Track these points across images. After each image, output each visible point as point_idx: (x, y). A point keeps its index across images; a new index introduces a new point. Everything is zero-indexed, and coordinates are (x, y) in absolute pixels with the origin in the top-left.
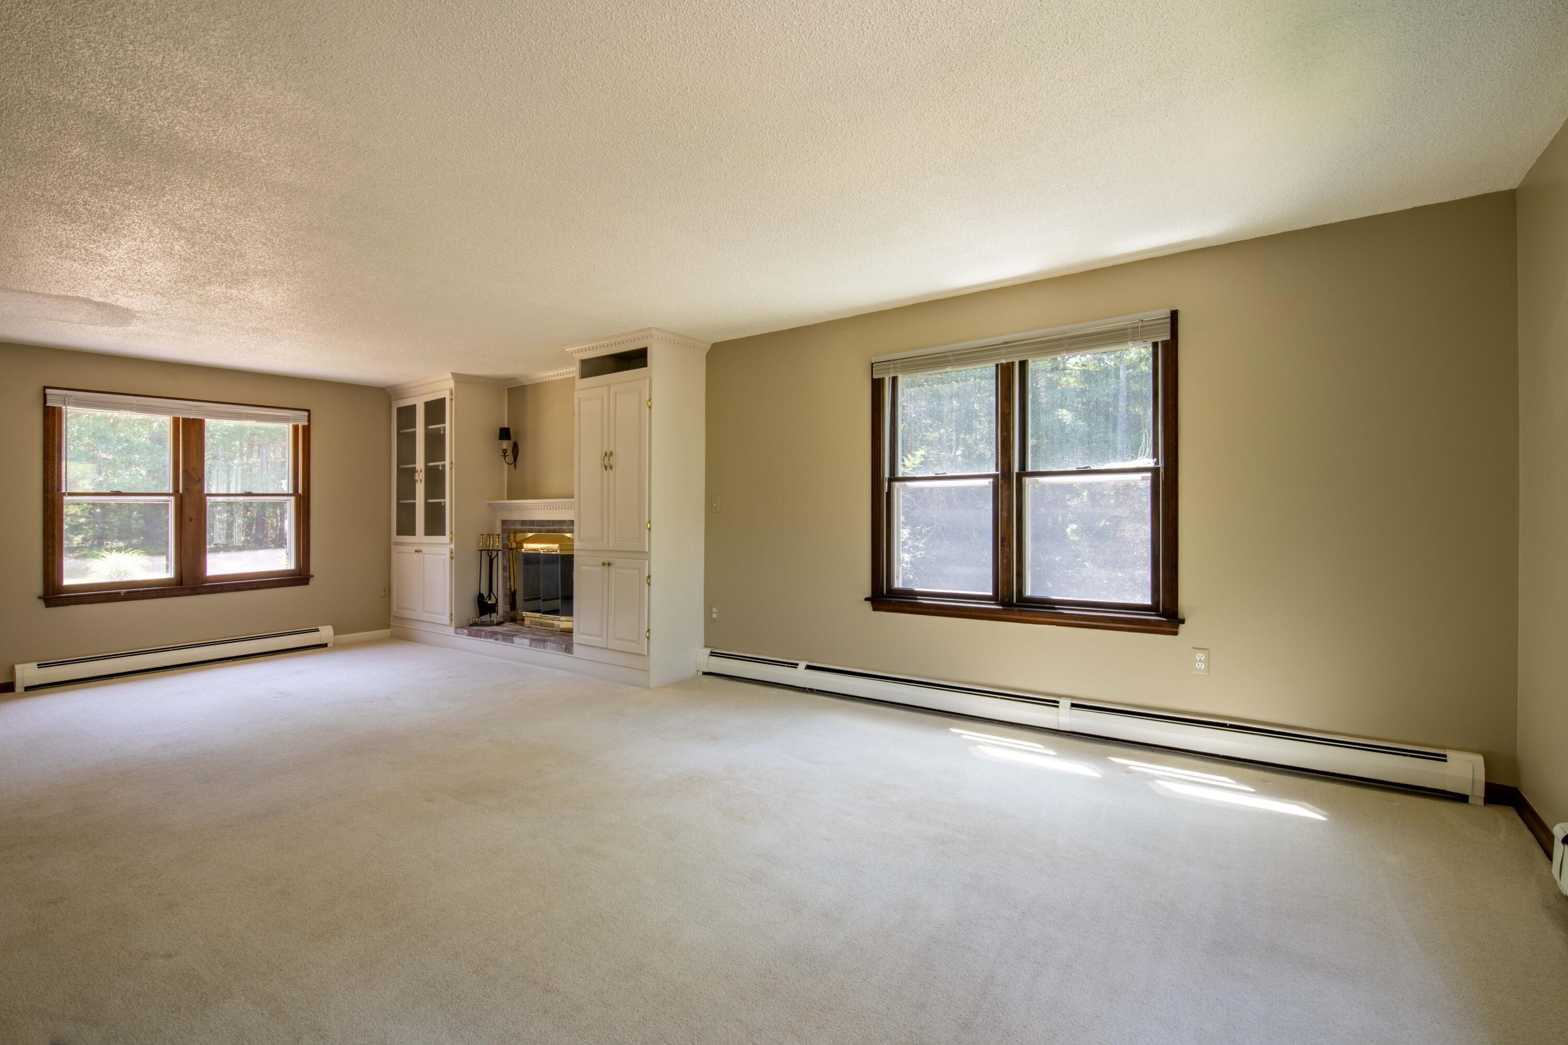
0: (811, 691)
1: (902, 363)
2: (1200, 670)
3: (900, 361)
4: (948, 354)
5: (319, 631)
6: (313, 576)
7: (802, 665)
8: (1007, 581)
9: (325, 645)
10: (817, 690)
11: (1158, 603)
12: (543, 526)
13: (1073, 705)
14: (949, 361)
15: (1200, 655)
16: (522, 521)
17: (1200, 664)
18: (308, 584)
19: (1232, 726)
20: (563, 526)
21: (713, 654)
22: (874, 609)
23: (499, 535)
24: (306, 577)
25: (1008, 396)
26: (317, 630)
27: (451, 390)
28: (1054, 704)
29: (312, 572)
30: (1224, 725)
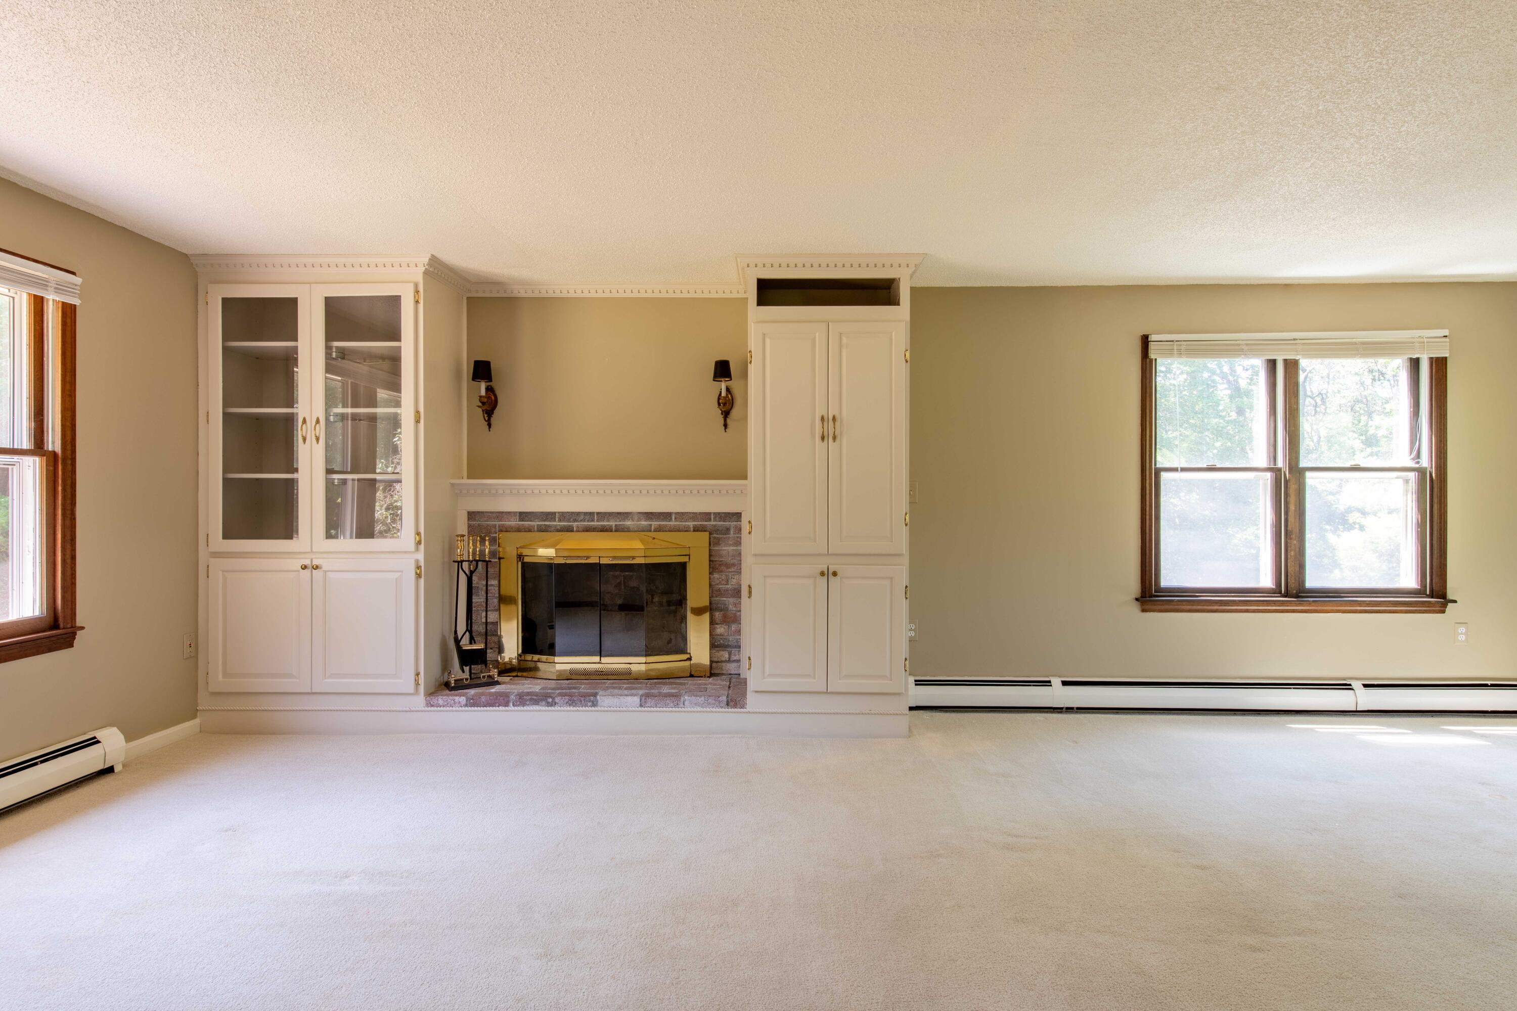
0: (1069, 710)
1: (1187, 345)
2: (1462, 641)
3: (1184, 343)
4: (1241, 342)
5: (98, 742)
6: (82, 628)
7: (1056, 682)
8: (1294, 573)
9: (110, 770)
10: (1078, 708)
11: (1426, 587)
12: (575, 521)
13: (1365, 686)
14: (1242, 350)
15: (1462, 629)
16: (521, 513)
17: (1461, 636)
18: (73, 646)
19: (1492, 685)
20: (624, 520)
21: (918, 683)
22: (1143, 611)
23: (463, 536)
24: (70, 630)
25: (1296, 392)
26: (94, 741)
27: (416, 285)
28: (1347, 687)
29: (79, 622)
30: (1486, 685)
